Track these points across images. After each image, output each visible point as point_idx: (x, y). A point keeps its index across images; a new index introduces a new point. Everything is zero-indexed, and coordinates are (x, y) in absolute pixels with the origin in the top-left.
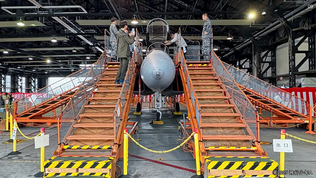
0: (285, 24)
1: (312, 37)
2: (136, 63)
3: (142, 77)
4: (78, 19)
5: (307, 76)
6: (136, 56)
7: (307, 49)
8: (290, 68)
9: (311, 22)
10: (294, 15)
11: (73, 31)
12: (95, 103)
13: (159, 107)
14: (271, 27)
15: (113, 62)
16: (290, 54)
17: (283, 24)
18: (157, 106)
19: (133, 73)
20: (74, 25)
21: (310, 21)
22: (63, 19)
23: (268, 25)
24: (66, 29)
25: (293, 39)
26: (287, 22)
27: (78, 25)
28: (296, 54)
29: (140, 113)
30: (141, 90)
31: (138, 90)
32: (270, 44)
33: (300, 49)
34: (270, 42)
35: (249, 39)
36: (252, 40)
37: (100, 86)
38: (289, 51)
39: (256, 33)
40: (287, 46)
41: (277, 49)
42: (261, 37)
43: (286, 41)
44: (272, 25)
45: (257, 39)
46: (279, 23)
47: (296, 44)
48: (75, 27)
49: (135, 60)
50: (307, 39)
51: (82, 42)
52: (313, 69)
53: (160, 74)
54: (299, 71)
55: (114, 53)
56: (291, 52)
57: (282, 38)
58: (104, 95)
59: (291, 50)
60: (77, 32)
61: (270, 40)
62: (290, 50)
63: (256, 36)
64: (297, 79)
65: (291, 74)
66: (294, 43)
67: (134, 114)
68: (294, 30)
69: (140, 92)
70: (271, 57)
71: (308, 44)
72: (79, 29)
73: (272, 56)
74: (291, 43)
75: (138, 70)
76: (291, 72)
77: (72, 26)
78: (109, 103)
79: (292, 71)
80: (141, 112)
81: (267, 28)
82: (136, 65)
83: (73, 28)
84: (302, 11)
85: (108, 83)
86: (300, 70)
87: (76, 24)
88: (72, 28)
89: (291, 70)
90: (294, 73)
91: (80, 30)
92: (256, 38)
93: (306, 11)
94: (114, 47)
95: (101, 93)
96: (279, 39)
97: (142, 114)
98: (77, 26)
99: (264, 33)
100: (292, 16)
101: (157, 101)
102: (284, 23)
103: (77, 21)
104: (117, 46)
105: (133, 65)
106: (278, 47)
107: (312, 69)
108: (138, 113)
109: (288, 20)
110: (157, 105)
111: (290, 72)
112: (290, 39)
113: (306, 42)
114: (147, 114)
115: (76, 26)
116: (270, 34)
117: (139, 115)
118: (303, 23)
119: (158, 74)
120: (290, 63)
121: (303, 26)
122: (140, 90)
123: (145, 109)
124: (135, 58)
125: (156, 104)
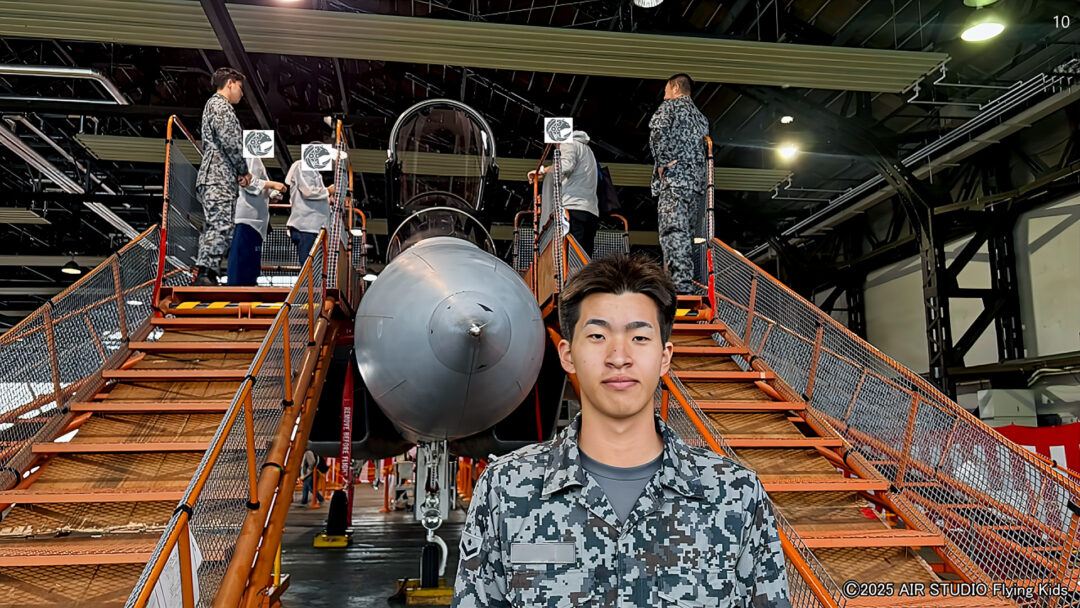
0: (908, 189)
1: (1004, 241)
2: (331, 294)
3: (365, 370)
4: (89, 131)
5: (996, 385)
6: (331, 255)
7: (986, 284)
8: (932, 354)
9: (994, 184)
10: (934, 156)
11: (67, 184)
12: (29, 531)
13: (435, 520)
14: (850, 202)
15: (204, 284)
16: (929, 301)
17: (898, 190)
18: (428, 515)
19: (312, 344)
20: (71, 159)
21: (993, 181)
22: (20, 130)
23: (836, 196)
24: (36, 173)
25: (939, 244)
26: (912, 180)
27: (88, 162)
28: (951, 300)
29: (342, 542)
30: (354, 437)
31: (339, 437)
32: (841, 264)
33: (964, 280)
34: (840, 259)
35: (766, 245)
36: (777, 249)
37: (96, 414)
38: (924, 287)
39: (791, 224)
40: (914, 269)
41: (867, 285)
42: (811, 237)
43: (911, 250)
44: (851, 193)
45: (794, 245)
46: (884, 184)
47: (948, 263)
48: (73, 167)
49: (324, 276)
50: (984, 249)
51: (112, 235)
52: (1014, 358)
53: (489, 330)
54: (966, 366)
55: (214, 243)
56: (935, 294)
57: (884, 242)
58: (111, 474)
59: (934, 284)
60: (82, 191)
61: (841, 251)
62: (930, 285)
63: (792, 236)
64: (960, 394)
65: (937, 376)
66: (942, 257)
67: (316, 545)
68: (938, 210)
69: (346, 449)
70: (846, 312)
71: (987, 266)
72: (91, 175)
73: (850, 310)
74: (930, 258)
75: (341, 332)
76: (936, 369)
77: (63, 166)
78: (132, 525)
79: (942, 363)
80: (349, 534)
81: (834, 204)
82: (328, 304)
83: (67, 175)
84: (968, 144)
85: (158, 393)
86: (973, 358)
87: (80, 153)
88: (61, 171)
89: (939, 360)
90: (951, 371)
91: (99, 182)
92: (792, 242)
93: (982, 143)
94: (213, 209)
95: (95, 458)
96: (875, 247)
97: (350, 543)
98: (85, 167)
99: (821, 226)
100: (927, 162)
101: (428, 488)
102: (902, 183)
103: (83, 139)
104: (229, 209)
105: (315, 305)
106: (871, 277)
107: (1011, 356)
108: (334, 540)
109: (916, 174)
110: (425, 510)
111: (932, 367)
112: (926, 244)
113: (982, 258)
114: (375, 540)
115: (80, 166)
116: (841, 229)
117: (342, 551)
118: (962, 189)
119: (476, 330)
120: (930, 333)
121: (965, 198)
122: (347, 436)
123: (369, 518)
124: (324, 269)
125: (424, 505)
